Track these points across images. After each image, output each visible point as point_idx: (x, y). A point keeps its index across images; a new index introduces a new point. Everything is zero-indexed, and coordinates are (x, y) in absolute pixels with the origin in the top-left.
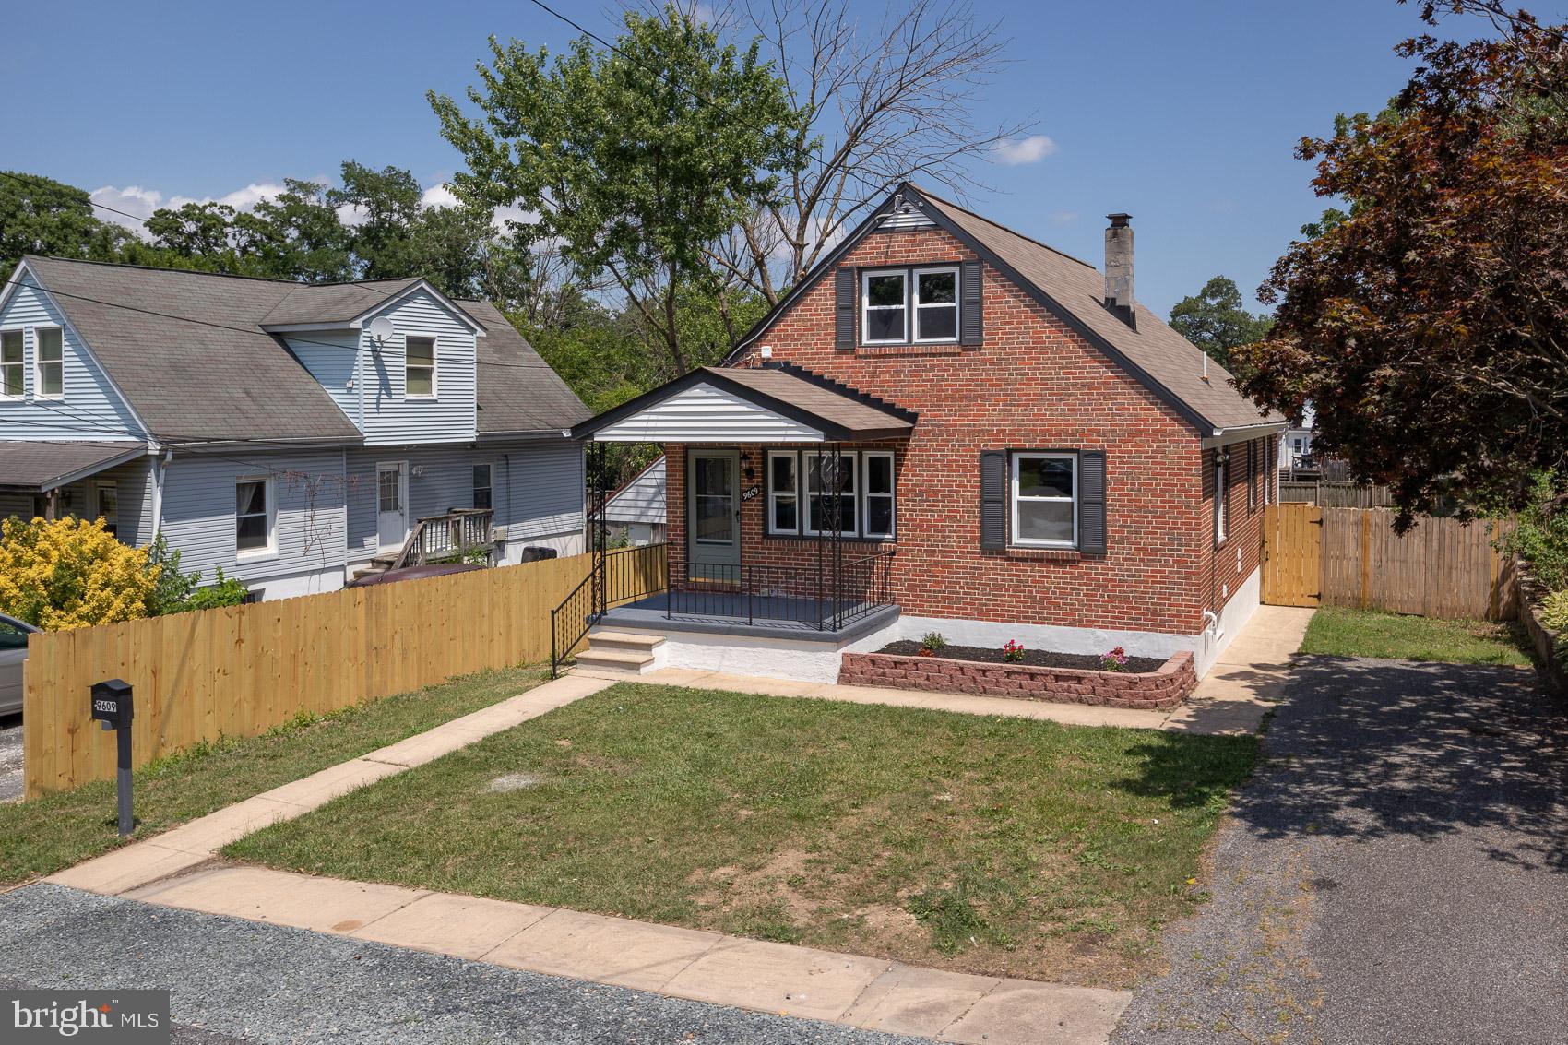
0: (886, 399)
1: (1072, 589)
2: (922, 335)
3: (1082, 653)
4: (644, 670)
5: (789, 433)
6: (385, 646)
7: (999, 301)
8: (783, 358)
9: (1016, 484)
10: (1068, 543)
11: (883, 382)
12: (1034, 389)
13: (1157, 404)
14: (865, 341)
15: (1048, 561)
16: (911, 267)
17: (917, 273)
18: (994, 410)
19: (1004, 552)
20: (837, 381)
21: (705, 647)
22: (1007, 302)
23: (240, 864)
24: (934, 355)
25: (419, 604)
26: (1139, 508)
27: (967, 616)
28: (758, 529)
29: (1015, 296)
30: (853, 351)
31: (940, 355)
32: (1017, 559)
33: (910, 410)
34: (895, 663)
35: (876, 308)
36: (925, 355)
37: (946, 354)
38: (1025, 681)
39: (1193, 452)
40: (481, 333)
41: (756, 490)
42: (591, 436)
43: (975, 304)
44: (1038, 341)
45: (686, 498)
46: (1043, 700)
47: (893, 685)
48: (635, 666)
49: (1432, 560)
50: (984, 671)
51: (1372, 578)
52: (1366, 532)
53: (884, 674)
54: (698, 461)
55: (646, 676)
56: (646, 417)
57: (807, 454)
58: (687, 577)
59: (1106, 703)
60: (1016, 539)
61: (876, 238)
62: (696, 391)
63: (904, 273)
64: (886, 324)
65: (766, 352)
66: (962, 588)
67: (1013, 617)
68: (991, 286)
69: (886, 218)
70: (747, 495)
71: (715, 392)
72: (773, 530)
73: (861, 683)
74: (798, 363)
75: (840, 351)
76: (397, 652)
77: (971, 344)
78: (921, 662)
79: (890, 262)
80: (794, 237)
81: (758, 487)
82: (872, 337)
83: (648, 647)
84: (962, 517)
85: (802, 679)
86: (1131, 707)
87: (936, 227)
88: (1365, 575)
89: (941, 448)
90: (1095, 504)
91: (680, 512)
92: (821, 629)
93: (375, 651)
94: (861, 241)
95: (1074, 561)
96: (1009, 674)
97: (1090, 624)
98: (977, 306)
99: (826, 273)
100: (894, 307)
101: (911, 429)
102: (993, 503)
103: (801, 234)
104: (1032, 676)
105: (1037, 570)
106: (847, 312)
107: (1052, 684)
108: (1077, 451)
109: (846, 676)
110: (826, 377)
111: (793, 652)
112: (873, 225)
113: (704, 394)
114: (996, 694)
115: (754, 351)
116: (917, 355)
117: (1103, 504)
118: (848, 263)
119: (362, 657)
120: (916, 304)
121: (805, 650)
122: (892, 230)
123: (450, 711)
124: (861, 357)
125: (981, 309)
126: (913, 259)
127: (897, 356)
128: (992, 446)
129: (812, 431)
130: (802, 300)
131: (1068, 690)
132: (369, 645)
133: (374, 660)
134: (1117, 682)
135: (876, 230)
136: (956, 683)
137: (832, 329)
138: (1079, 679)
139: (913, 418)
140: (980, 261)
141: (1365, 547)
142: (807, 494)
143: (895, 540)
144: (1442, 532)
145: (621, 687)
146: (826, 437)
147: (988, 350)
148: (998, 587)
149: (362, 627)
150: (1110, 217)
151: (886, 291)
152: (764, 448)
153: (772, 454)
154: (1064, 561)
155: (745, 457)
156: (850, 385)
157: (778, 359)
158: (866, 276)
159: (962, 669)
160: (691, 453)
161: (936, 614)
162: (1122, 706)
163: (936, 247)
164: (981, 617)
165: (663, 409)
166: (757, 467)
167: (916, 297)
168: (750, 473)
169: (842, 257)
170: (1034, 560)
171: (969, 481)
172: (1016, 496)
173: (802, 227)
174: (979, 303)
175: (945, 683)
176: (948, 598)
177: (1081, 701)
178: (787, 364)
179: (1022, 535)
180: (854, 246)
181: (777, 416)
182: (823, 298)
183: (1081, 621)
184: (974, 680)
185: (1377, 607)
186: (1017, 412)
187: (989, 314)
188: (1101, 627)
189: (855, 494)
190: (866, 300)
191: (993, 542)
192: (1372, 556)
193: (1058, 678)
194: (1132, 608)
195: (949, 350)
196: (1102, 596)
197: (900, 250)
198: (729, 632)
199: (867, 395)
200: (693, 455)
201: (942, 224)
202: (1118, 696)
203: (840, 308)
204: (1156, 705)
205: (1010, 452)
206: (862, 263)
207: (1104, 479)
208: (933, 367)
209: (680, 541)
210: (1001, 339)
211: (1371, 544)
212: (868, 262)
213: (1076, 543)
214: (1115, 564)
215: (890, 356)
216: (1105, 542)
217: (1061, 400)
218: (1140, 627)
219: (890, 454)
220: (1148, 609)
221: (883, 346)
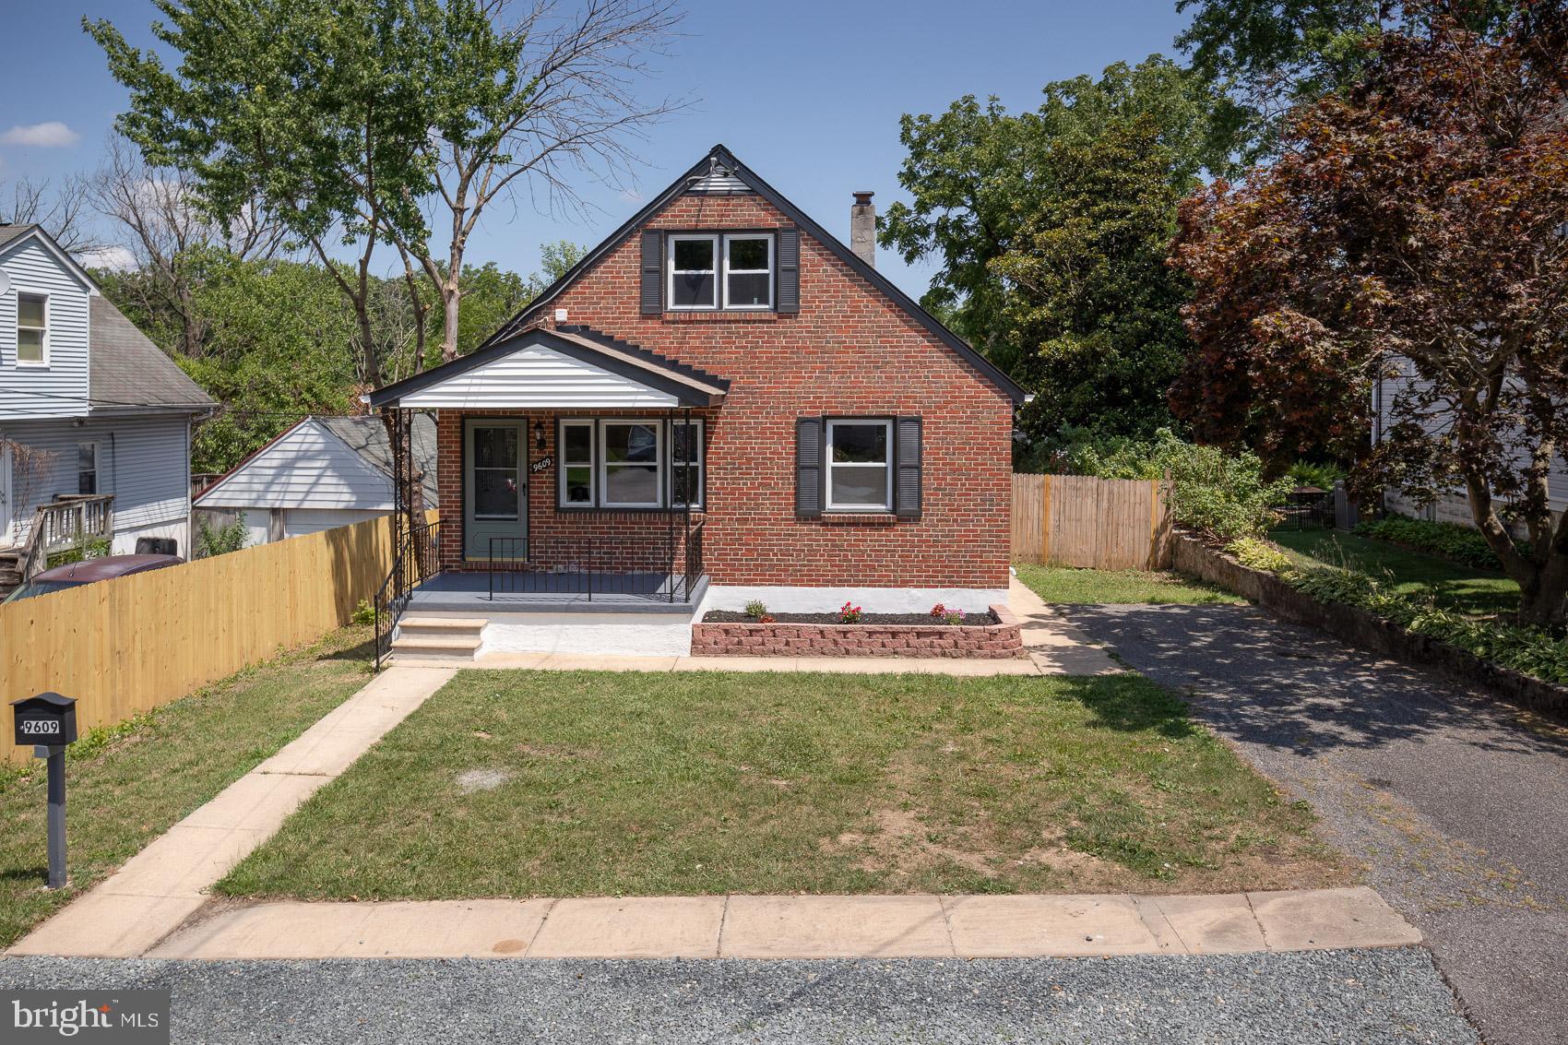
0: (696, 366)
1: (888, 551)
2: (732, 301)
4: (477, 655)
5: (639, 398)
6: (127, 650)
7: (816, 271)
8: (580, 322)
9: (830, 450)
10: (882, 507)
11: (695, 346)
12: (852, 356)
13: (971, 372)
14: (671, 306)
15: (864, 524)
16: (721, 232)
17: (727, 238)
18: (810, 377)
19: (820, 518)
20: (642, 347)
21: (536, 627)
22: (825, 271)
24: (748, 322)
25: (157, 598)
26: (954, 471)
28: (550, 503)
29: (833, 265)
30: (660, 316)
31: (755, 322)
32: (833, 524)
33: (721, 377)
34: (751, 631)
35: (683, 272)
36: (738, 322)
37: (761, 321)
38: (888, 640)
39: (1005, 417)
40: (95, 292)
41: (548, 461)
42: (397, 402)
43: (791, 273)
44: (856, 310)
45: (463, 472)
46: (908, 656)
47: (751, 653)
48: (468, 652)
50: (845, 633)
51: (1051, 537)
52: (1046, 495)
53: (740, 643)
54: (477, 432)
55: (479, 661)
56: (468, 381)
57: (604, 423)
58: (463, 557)
59: (969, 654)
60: (829, 505)
61: (685, 202)
62: (528, 353)
63: (715, 238)
64: (694, 290)
65: (561, 315)
66: (775, 555)
67: (828, 581)
68: (807, 253)
69: (698, 181)
70: (536, 467)
71: (552, 354)
72: (565, 502)
73: (716, 654)
74: (598, 327)
75: (645, 316)
76: (137, 656)
77: (786, 311)
78: (779, 628)
79: (701, 226)
80: (453, 198)
81: (550, 458)
82: (677, 302)
83: (476, 631)
84: (776, 484)
85: (655, 654)
86: (993, 657)
87: (752, 192)
88: (1046, 534)
89: (755, 414)
90: (908, 471)
91: (456, 487)
92: (671, 601)
93: (118, 655)
94: (670, 203)
95: (889, 524)
96: (871, 634)
97: (904, 584)
98: (793, 274)
99: (631, 235)
100: (703, 272)
101: (723, 396)
102: (807, 469)
104: (894, 635)
105: (851, 535)
106: (652, 275)
107: (914, 641)
108: (894, 418)
109: (698, 647)
110: (629, 342)
111: (641, 627)
112: (683, 187)
113: (537, 356)
114: (859, 655)
115: (547, 314)
116: (729, 322)
117: (919, 468)
118: (654, 225)
119: (107, 665)
120: (727, 270)
121: (653, 623)
122: (704, 193)
124: (668, 322)
125: (798, 276)
126: (726, 223)
127: (708, 322)
128: (808, 412)
129: (665, 396)
130: (603, 262)
131: (931, 645)
132: (112, 649)
133: (118, 666)
134: (979, 634)
135: (687, 192)
136: (817, 647)
137: (636, 293)
138: (941, 635)
139: (724, 385)
140: (798, 227)
141: (1045, 508)
143: (704, 509)
144: (1110, 492)
145: (463, 674)
146: (680, 402)
147: (805, 318)
148: (812, 552)
149: (106, 629)
150: (854, 195)
151: (694, 255)
152: (558, 414)
153: (564, 423)
154: (879, 524)
155: (539, 426)
156: (656, 351)
157: (574, 322)
158: (672, 240)
159: (822, 632)
160: (468, 422)
161: (748, 582)
162: (984, 657)
163: (751, 213)
164: (795, 583)
165: (476, 374)
166: (548, 434)
167: (727, 263)
168: (542, 444)
169: (649, 219)
170: (849, 524)
171: (784, 448)
172: (830, 463)
174: (796, 271)
175: (806, 646)
176: (761, 565)
177: (944, 655)
178: (585, 328)
179: (834, 501)
180: (662, 208)
181: (624, 380)
182: (628, 259)
183: (895, 581)
184: (836, 643)
185: (1057, 563)
186: (834, 380)
187: (806, 281)
188: (916, 587)
190: (671, 264)
191: (809, 512)
192: (1052, 517)
193: (919, 635)
194: (946, 567)
195: (764, 318)
196: (917, 556)
197: (712, 214)
198: (568, 609)
199: (675, 362)
200: (471, 425)
201: (758, 189)
202: (979, 648)
203: (645, 272)
204: (1014, 654)
205: (825, 418)
206: (671, 225)
207: (920, 444)
208: (746, 334)
209: (456, 518)
210: (818, 307)
211: (1052, 504)
212: (677, 224)
213: (890, 506)
214: (927, 528)
215: (701, 322)
216: (920, 505)
217: (878, 368)
218: (953, 584)
219: (698, 423)
220: (961, 567)
221: (690, 312)
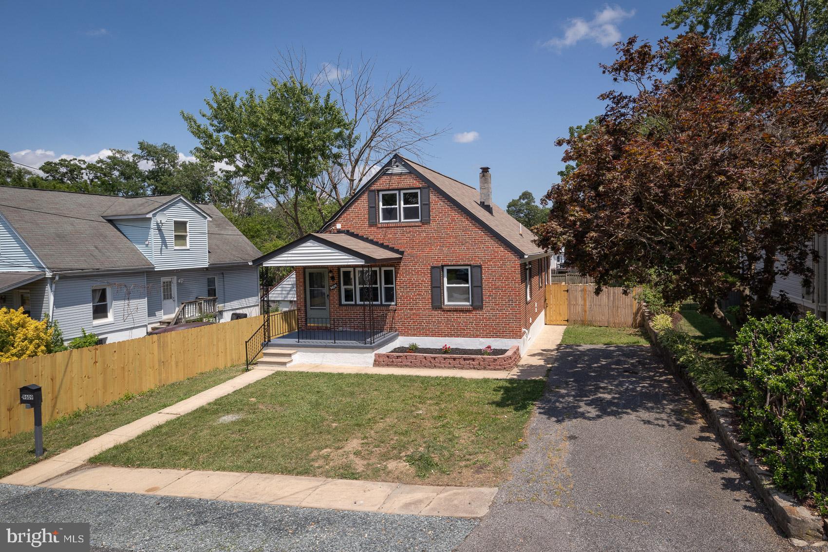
0: (391, 246)
1: (470, 322)
2: (405, 218)
3: (474, 348)
4: (288, 365)
5: (350, 261)
6: (167, 361)
7: (437, 204)
8: (346, 229)
9: (445, 280)
10: (467, 303)
11: (389, 237)
12: (452, 240)
13: (501, 245)
14: (381, 221)
15: (460, 311)
16: (400, 190)
17: (402, 192)
18: (436, 249)
19: (441, 308)
20: (369, 238)
21: (315, 354)
22: (440, 204)
23: (99, 466)
24: (410, 227)
25: (183, 341)
26: (496, 288)
27: (427, 335)
28: (337, 302)
29: (443, 202)
30: (376, 225)
31: (413, 226)
32: (447, 311)
33: (401, 250)
34: (397, 357)
35: (385, 207)
36: (406, 227)
37: (415, 226)
38: (451, 361)
39: (517, 265)
40: (209, 219)
41: (336, 285)
42: (262, 264)
43: (427, 205)
44: (453, 220)
45: (305, 290)
46: (459, 369)
47: (397, 366)
48: (284, 364)
49: (611, 304)
50: (435, 358)
51: (588, 313)
52: (585, 294)
53: (393, 362)
54: (310, 273)
55: (289, 368)
56: (287, 255)
57: (357, 269)
58: (306, 324)
59: (485, 368)
60: (446, 303)
61: (385, 177)
62: (308, 244)
63: (397, 192)
64: (390, 214)
65: (339, 226)
66: (424, 324)
67: (446, 335)
68: (433, 197)
69: (389, 169)
70: (331, 288)
71: (317, 244)
72: (344, 302)
73: (383, 366)
74: (353, 231)
75: (371, 226)
76: (173, 363)
77: (426, 222)
78: (408, 355)
79: (391, 188)
80: (349, 177)
81: (336, 284)
82: (384, 219)
83: (290, 355)
84: (424, 294)
85: (359, 365)
86: (494, 370)
87: (410, 173)
88: (585, 311)
89: (414, 265)
90: (478, 287)
91: (302, 296)
92: (365, 344)
93: (162, 363)
94: (378, 179)
95: (470, 311)
96: (445, 359)
97: (477, 336)
98: (427, 206)
99: (364, 192)
100: (393, 207)
101: (401, 258)
102: (436, 287)
103: (352, 175)
104: (454, 359)
105: (455, 315)
106: (373, 208)
107: (462, 362)
108: (470, 265)
109: (377, 363)
110: (365, 236)
111: (354, 354)
112: (383, 173)
113: (312, 245)
114: (440, 367)
115: (333, 226)
116: (403, 227)
117: (481, 287)
118: (373, 188)
119: (157, 366)
120: (402, 205)
121: (356, 353)
122: (391, 174)
123: (199, 388)
124: (379, 228)
125: (429, 207)
126: (400, 186)
127: (395, 227)
128: (435, 264)
129: (360, 260)
130: (353, 204)
131: (469, 364)
132: (159, 361)
133: (163, 367)
134: (489, 360)
135: (385, 174)
136: (423, 364)
137: (367, 216)
138: (473, 359)
139: (402, 253)
140: (429, 187)
141: (585, 300)
142: (358, 287)
143: (396, 305)
144: (614, 293)
145: (278, 373)
146: (365, 262)
147: (433, 224)
148: (439, 323)
149: (156, 353)
150: (481, 168)
151: (390, 200)
152: (339, 267)
153: (342, 270)
154: (466, 311)
155: (331, 271)
156: (375, 240)
157: (344, 229)
158: (381, 194)
159: (425, 358)
160: (307, 270)
161: (414, 335)
162: (491, 369)
163: (410, 181)
164: (433, 335)
165: (294, 252)
166: (336, 275)
167: (402, 203)
168: (333, 278)
169: (370, 186)
170: (454, 311)
171: (426, 279)
172: (446, 285)
173: (353, 172)
174: (429, 205)
175: (418, 364)
176: (419, 328)
177: (474, 368)
178: (348, 231)
179: (449, 301)
180: (376, 181)
181: (344, 254)
182: (363, 203)
183: (473, 335)
184: (431, 362)
185: (590, 324)
186: (445, 249)
187: (433, 209)
188: (482, 337)
189: (378, 286)
190: (381, 204)
191: (437, 304)
192: (588, 304)
193: (465, 359)
194: (494, 329)
195: (417, 224)
196: (482, 325)
197: (395, 183)
198: (326, 347)
199: (383, 244)
200: (308, 271)
201: (412, 172)
202: (489, 366)
203: (370, 207)
204: (505, 368)
205: (443, 266)
206: (379, 188)
207: (481, 277)
208: (410, 232)
209: (303, 308)
210: (438, 219)
211: (587, 298)
212: (381, 187)
213: (471, 303)
214: (486, 312)
215: (392, 227)
216: (482, 303)
217: (463, 244)
218: (497, 337)
219: (393, 269)
220: (500, 329)
221: (388, 223)
